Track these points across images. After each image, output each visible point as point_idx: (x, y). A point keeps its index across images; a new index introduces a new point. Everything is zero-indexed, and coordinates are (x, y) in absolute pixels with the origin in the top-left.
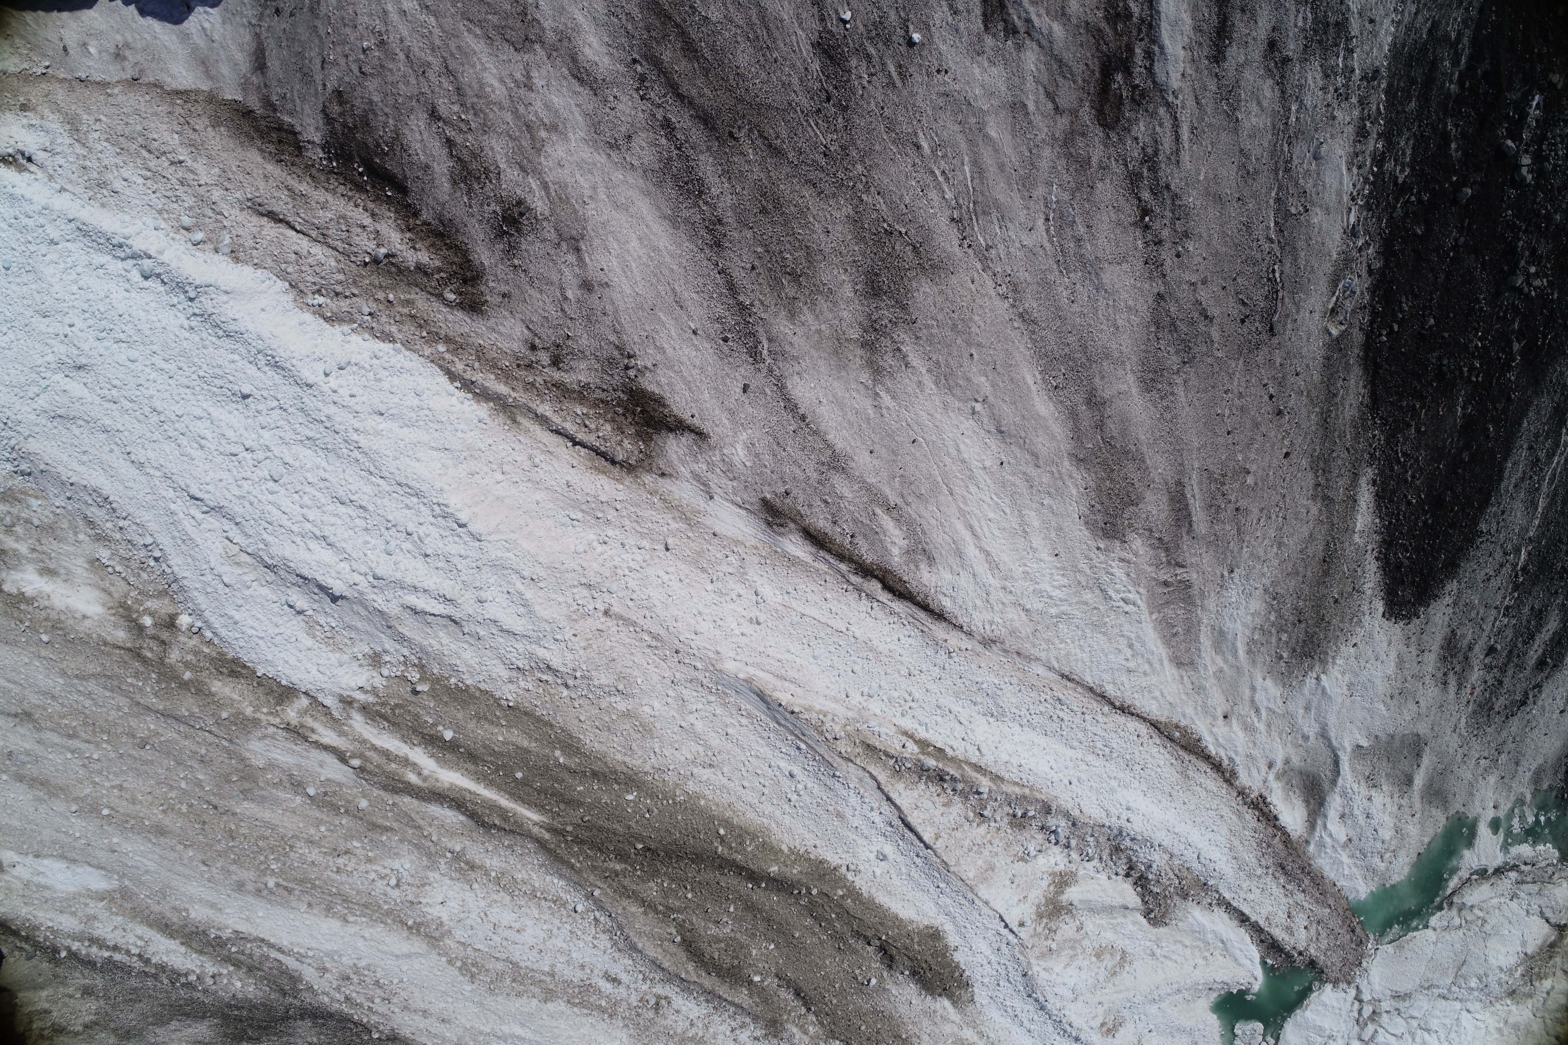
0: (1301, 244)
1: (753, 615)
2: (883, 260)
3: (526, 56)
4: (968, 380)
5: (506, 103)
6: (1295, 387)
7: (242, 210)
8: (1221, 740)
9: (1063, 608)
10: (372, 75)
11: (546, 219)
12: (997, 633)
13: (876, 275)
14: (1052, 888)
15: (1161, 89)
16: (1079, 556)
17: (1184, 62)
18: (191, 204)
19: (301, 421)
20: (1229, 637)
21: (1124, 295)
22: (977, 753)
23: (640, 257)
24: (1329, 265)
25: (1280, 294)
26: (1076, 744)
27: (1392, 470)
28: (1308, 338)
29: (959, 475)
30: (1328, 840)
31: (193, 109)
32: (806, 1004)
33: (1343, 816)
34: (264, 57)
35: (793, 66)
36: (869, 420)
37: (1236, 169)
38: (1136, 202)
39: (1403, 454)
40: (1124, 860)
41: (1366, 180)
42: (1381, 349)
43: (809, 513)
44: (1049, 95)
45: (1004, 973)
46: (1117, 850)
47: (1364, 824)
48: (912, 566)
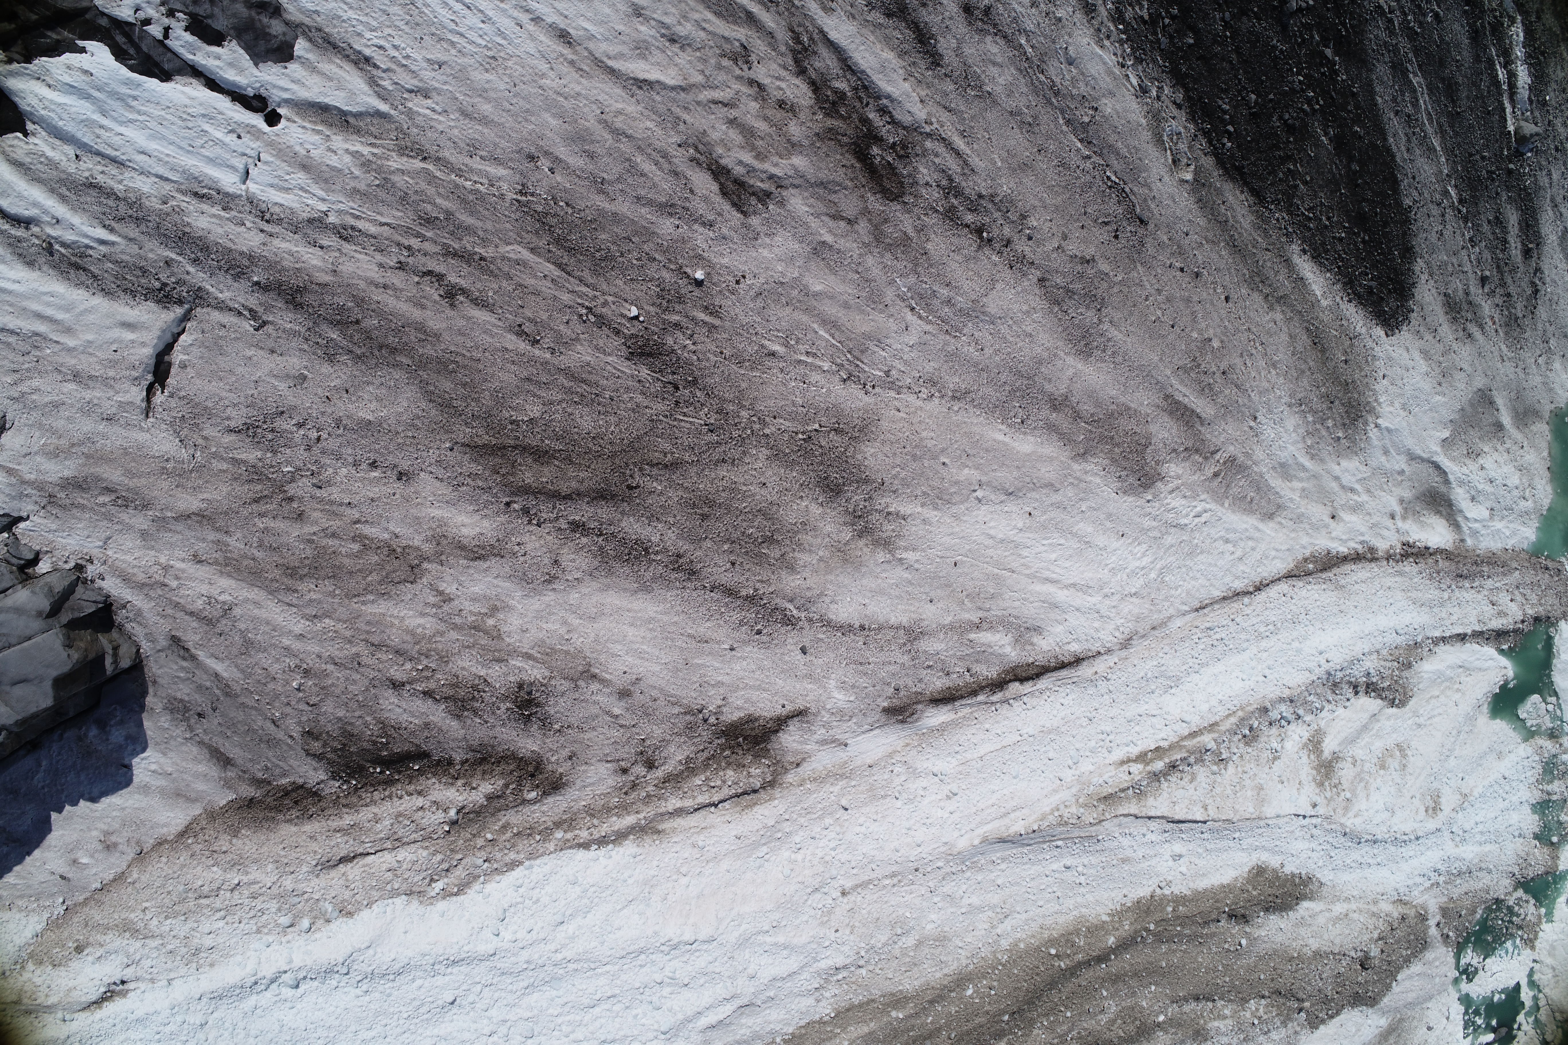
0: (1112, 138)
1: (946, 792)
2: (821, 463)
3: (424, 580)
4: (957, 483)
5: (442, 627)
6: (1194, 245)
7: (318, 876)
8: (1344, 537)
9: (1158, 566)
10: (321, 700)
11: (551, 678)
12: (1127, 631)
13: (826, 478)
14: (1312, 757)
15: (914, 128)
16: (1139, 520)
17: (914, 91)
18: (277, 906)
19: (509, 981)
20: (1290, 462)
21: (1016, 307)
22: (1184, 725)
23: (644, 637)
24: (1145, 133)
25: (1127, 190)
26: (1245, 645)
27: (1311, 229)
28: (1174, 201)
29: (1007, 554)
30: (1476, 525)
31: (207, 837)
32: (1208, 1000)
33: (1473, 499)
34: (222, 754)
35: (628, 389)
36: (910, 582)
37: (1018, 131)
38: (966, 230)
39: (1308, 210)
40: (1345, 687)
41: (1121, 42)
42: (1233, 155)
43: (924, 686)
44: (835, 217)
45: (1329, 847)
46: (1335, 686)
47: (1492, 490)
48: (1028, 647)
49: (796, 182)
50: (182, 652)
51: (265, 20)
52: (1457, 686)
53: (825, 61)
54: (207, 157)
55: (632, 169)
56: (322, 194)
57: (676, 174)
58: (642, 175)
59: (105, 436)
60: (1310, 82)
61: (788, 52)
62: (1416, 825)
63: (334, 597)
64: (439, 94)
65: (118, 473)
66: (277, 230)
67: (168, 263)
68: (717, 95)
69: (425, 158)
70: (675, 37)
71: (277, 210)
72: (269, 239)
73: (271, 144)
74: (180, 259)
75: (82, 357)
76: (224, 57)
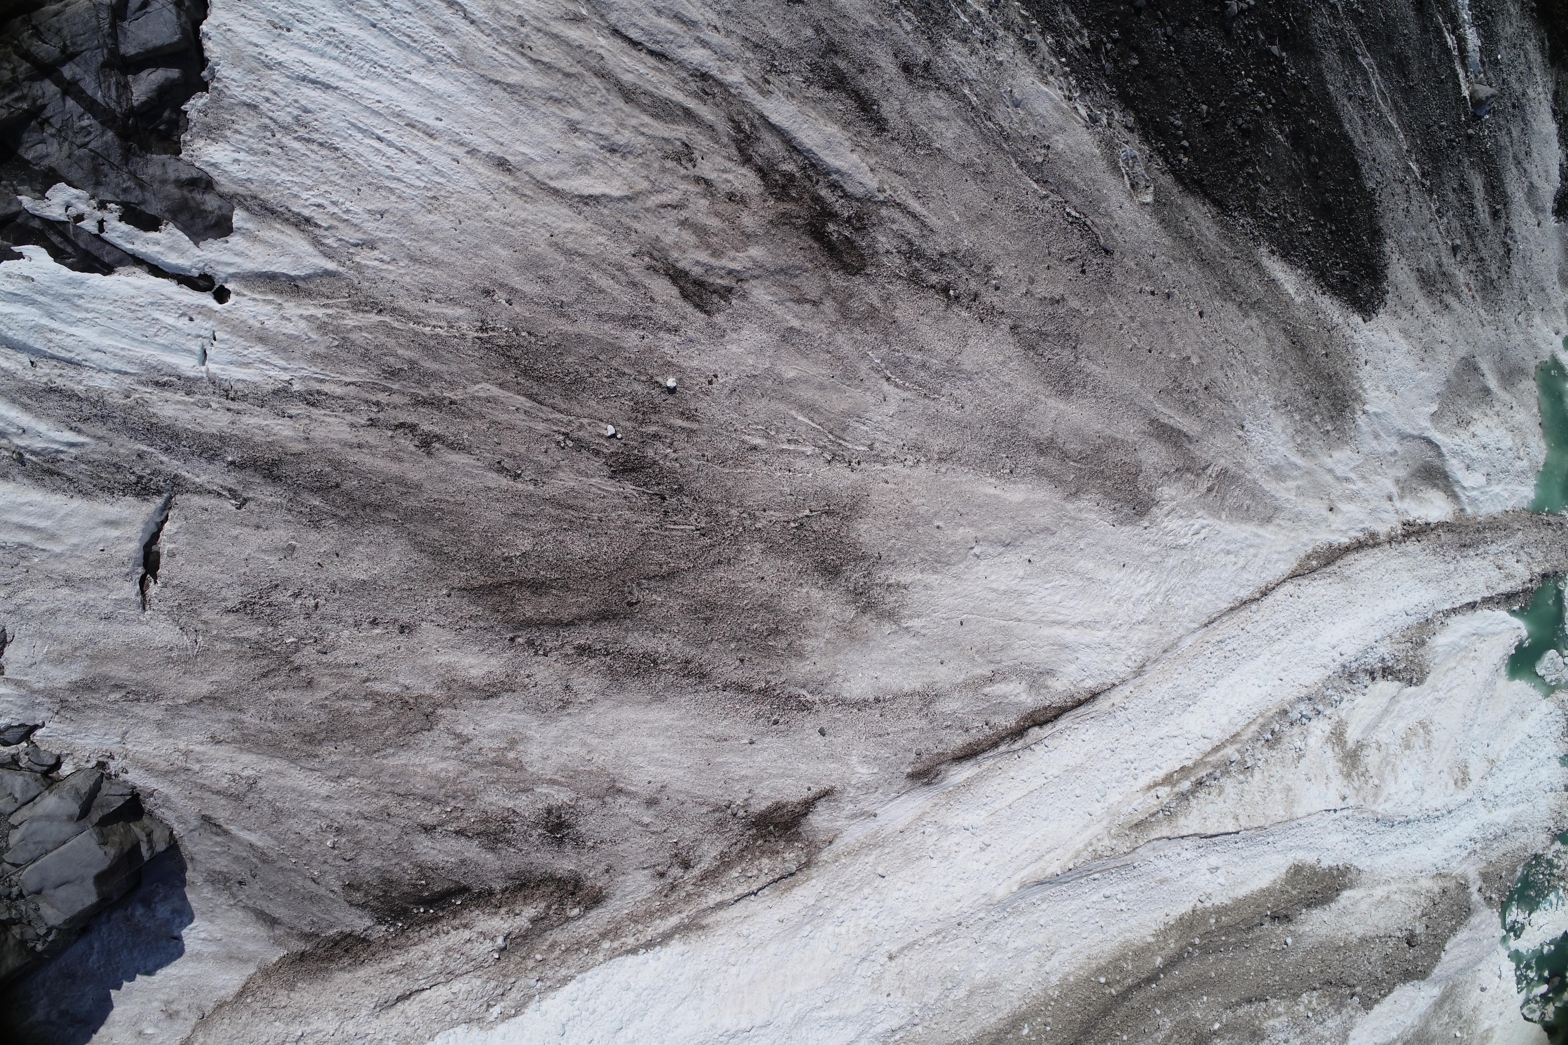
0: (1068, 174)
1: (979, 844)
2: (817, 548)
3: (441, 726)
4: (953, 543)
5: (464, 767)
6: (1162, 266)
7: (377, 1017)
8: (1344, 528)
9: (1163, 589)
10: (357, 855)
11: (578, 799)
12: (1139, 658)
13: (823, 562)
14: (1337, 749)
15: (867, 199)
16: (1138, 548)
17: (862, 161)
20: (1282, 463)
21: (991, 359)
22: (1206, 741)
23: (664, 746)
24: (1100, 163)
25: (1089, 223)
26: (1257, 651)
27: (1277, 229)
28: (1137, 226)
29: (1011, 604)
30: (1475, 493)
31: (265, 995)
32: (1260, 1000)
33: (1468, 467)
34: (268, 915)
35: (615, 508)
36: (919, 649)
37: (973, 183)
38: (932, 291)
39: (1272, 210)
40: (1362, 675)
41: (1065, 75)
42: (1190, 169)
43: (945, 746)
44: (799, 301)
45: (1362, 835)
46: (1352, 677)
47: (1486, 455)
48: (1043, 691)
49: (755, 273)
50: (214, 829)
51: (198, 197)
52: (1472, 654)
53: (769, 145)
54: (163, 345)
55: (590, 287)
56: (283, 363)
57: (634, 284)
58: (601, 291)
59: (106, 635)
60: (1260, 83)
61: (730, 142)
62: (1447, 800)
63: (355, 755)
64: (385, 244)
65: (125, 669)
66: (244, 407)
67: (140, 456)
68: (665, 198)
69: (381, 311)
70: (615, 147)
71: (240, 386)
72: (237, 417)
73: (224, 322)
74: (151, 450)
75: (70, 561)
76: (163, 242)
